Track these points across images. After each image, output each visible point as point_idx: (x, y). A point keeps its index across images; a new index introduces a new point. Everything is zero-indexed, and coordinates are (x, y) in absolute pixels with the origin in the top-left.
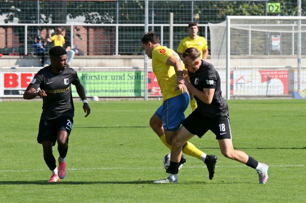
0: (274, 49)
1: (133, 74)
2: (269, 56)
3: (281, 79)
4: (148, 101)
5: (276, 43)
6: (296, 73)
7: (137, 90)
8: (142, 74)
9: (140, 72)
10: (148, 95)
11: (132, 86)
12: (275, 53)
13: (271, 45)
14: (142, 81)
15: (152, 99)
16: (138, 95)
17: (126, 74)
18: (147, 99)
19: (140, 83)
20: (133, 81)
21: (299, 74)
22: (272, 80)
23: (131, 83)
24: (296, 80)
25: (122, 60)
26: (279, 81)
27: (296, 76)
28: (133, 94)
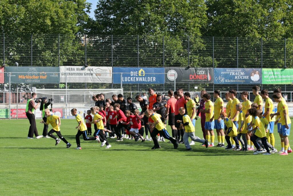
0: (61, 100)
1: (5, 110)
2: (60, 103)
3: (60, 112)
4: (11, 120)
5: (62, 99)
6: (65, 109)
7: (7, 116)
8: (9, 110)
9: (8, 109)
10: (10, 117)
11: (5, 114)
12: (62, 102)
13: (60, 99)
14: (9, 112)
15: (12, 119)
16: (7, 117)
17: (3, 110)
18: (10, 119)
19: (8, 113)
20: (5, 112)
21: (66, 110)
22: (56, 112)
23: (4, 113)
24: (65, 112)
25: (5, 105)
26: (59, 112)
27: (65, 111)
28: (5, 117)
